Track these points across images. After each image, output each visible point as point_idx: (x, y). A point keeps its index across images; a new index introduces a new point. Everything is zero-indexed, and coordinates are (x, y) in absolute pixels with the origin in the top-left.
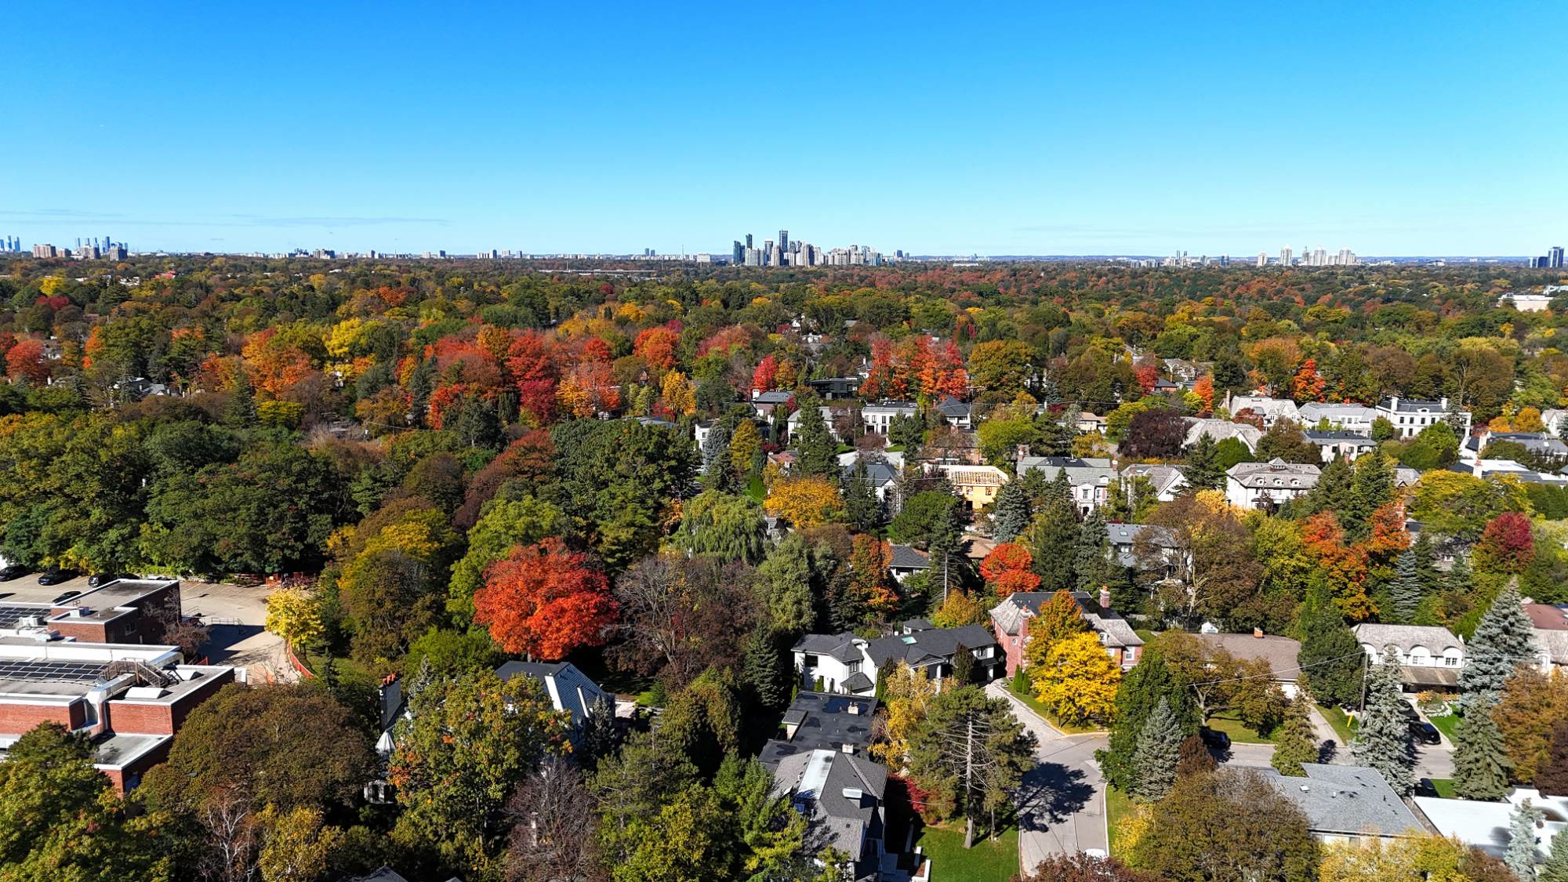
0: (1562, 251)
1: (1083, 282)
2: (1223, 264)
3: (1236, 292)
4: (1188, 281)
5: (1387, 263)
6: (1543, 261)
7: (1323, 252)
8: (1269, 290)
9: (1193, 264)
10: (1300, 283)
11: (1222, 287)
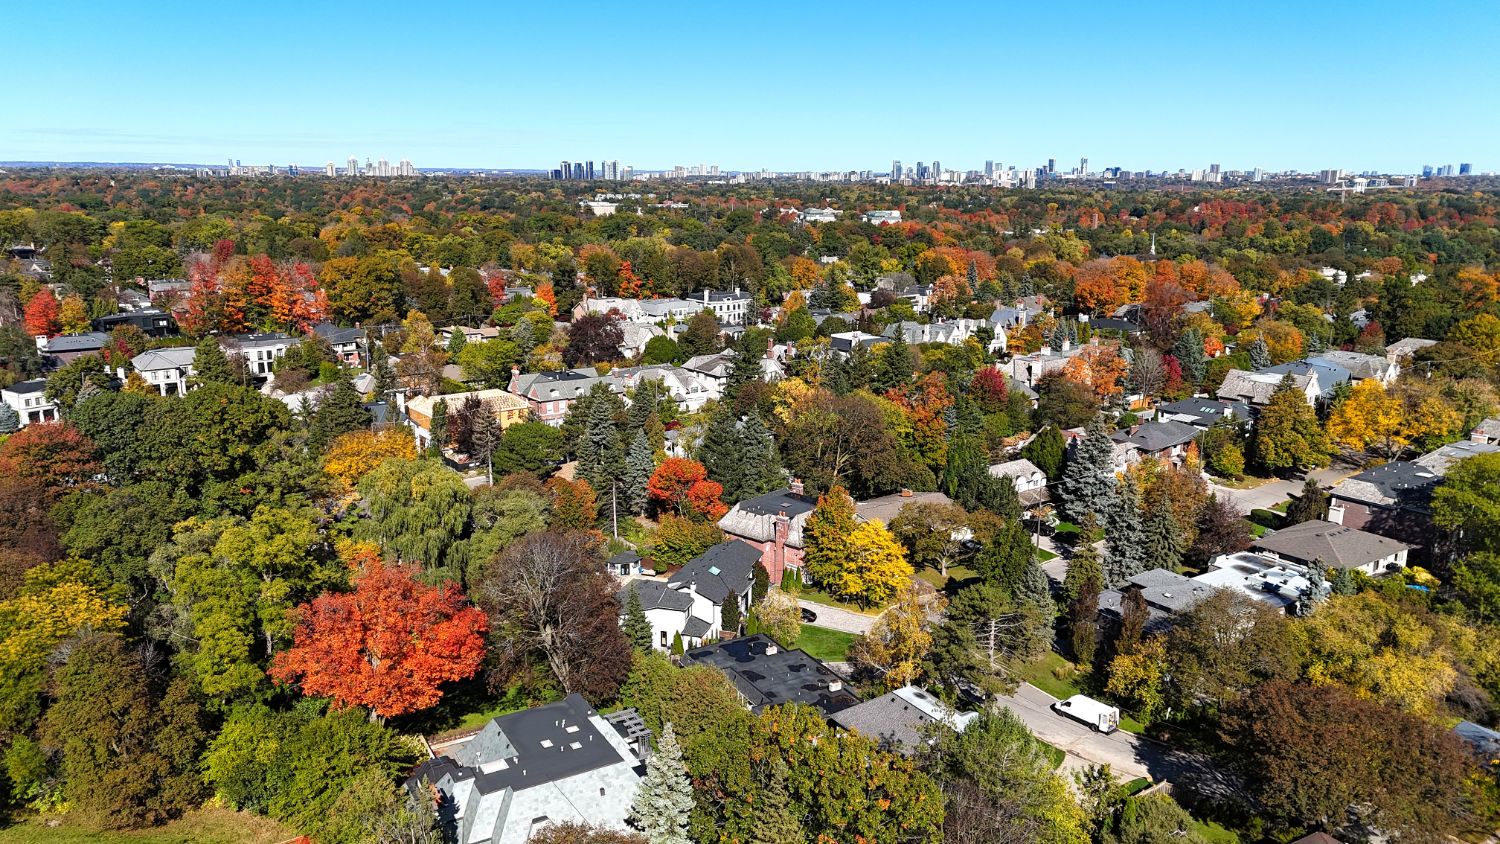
0: (591, 163)
1: (168, 192)
2: (292, 173)
3: (342, 201)
4: (289, 191)
5: (441, 174)
6: (557, 173)
7: (386, 163)
8: (373, 199)
9: (262, 174)
10: (400, 193)
11: (327, 197)
